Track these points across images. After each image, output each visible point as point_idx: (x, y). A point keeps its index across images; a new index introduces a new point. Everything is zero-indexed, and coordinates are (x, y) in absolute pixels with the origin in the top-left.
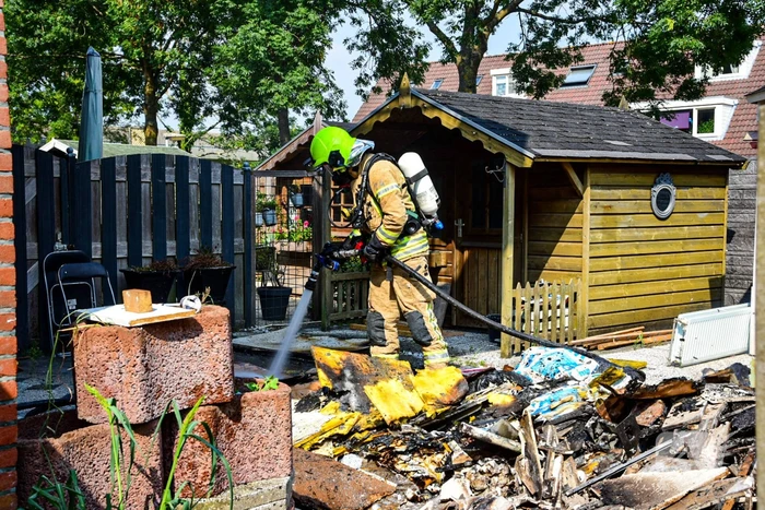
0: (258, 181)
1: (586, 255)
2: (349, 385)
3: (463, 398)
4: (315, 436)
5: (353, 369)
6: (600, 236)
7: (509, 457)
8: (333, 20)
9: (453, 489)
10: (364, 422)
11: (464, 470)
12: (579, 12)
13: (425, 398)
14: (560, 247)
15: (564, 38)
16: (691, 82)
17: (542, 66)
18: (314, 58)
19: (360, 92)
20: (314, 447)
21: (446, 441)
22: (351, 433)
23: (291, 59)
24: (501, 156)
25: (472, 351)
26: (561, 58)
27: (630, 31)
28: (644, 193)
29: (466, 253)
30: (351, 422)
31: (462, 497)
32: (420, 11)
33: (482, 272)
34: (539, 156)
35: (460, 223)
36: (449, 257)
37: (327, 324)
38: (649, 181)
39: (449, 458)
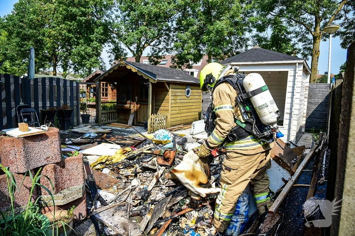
0: (81, 85)
1: (170, 106)
4: (95, 163)
6: (173, 101)
7: (153, 171)
8: (103, 46)
10: (109, 158)
11: (140, 174)
12: (164, 47)
14: (163, 104)
15: (160, 53)
17: (155, 59)
18: (98, 55)
19: (110, 64)
20: (95, 166)
21: (135, 164)
22: (106, 161)
23: (91, 55)
24: (148, 80)
26: (160, 57)
27: (176, 52)
28: (184, 90)
29: (139, 105)
30: (106, 158)
32: (126, 44)
33: (142, 111)
34: (158, 80)
35: (137, 98)
36: (134, 107)
37: (100, 125)
38: (185, 87)
39: (136, 170)
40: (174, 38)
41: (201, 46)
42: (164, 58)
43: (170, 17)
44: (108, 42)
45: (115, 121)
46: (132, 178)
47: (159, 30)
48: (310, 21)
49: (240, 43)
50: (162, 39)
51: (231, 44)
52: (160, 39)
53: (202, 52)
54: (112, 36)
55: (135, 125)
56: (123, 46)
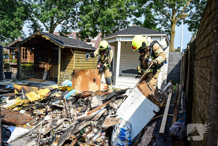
1: (74, 66)
2: (22, 93)
3: (50, 95)
4: (13, 106)
5: (24, 89)
6: (76, 63)
7: (61, 109)
8: (24, 22)
9: (47, 118)
10: (26, 102)
11: (50, 112)
12: (71, 26)
13: (41, 96)
14: (69, 64)
15: (68, 30)
16: (89, 39)
17: (65, 34)
18: (20, 29)
20: (13, 108)
21: (46, 106)
22: (22, 105)
23: (14, 28)
24: (58, 46)
25: (52, 85)
26: (68, 33)
27: (79, 30)
28: (84, 55)
29: (51, 65)
30: (23, 102)
31: (50, 120)
33: (54, 69)
34: (65, 46)
35: (49, 60)
36: (47, 66)
37: (20, 79)
38: (85, 53)
39: (47, 110)
40: (78, 19)
41: (97, 26)
42: (71, 33)
43: (75, 4)
44: (29, 20)
45: (32, 77)
46: (43, 117)
47: (67, 14)
48: (169, 12)
49: (123, 25)
50: (69, 19)
51: (118, 25)
52: (68, 19)
53: (97, 31)
54: (31, 15)
55: (48, 80)
56: (39, 23)
